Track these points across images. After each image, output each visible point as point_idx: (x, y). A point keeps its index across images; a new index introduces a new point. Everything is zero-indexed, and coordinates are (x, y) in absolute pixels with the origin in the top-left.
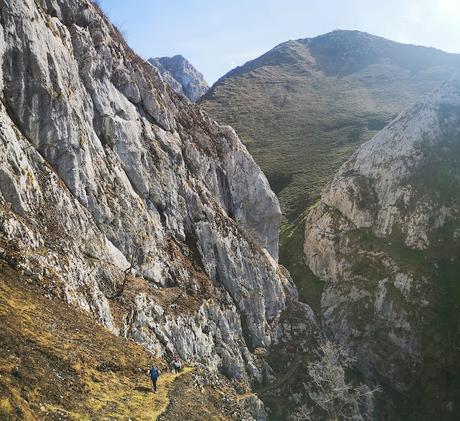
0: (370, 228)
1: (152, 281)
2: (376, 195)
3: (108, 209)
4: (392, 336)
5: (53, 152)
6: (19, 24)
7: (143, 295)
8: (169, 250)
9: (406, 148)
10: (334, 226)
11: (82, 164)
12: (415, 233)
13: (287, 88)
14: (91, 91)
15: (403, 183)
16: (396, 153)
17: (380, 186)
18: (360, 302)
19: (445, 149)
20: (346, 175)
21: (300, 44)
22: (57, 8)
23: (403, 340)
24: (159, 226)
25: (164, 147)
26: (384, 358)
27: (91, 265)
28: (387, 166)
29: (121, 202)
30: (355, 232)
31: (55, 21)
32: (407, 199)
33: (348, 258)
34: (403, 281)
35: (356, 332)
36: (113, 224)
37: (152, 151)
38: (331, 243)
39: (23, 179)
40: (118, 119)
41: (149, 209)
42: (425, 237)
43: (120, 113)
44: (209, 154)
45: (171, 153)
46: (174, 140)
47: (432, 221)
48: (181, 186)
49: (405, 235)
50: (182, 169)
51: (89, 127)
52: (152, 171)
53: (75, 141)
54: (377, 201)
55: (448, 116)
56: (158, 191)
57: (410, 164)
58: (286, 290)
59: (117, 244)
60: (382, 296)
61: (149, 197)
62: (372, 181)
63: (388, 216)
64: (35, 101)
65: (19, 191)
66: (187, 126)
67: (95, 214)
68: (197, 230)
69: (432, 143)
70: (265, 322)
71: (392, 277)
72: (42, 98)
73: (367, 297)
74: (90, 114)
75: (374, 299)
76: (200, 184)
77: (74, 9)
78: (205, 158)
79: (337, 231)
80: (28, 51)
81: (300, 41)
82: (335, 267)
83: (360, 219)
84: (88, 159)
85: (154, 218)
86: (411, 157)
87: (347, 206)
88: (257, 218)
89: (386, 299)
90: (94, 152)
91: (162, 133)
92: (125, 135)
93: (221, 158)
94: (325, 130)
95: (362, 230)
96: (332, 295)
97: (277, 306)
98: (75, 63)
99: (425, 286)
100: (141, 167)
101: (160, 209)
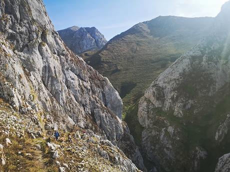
0: (161, 107)
1: (81, 127)
2: (164, 94)
3: (69, 107)
4: (165, 150)
5: (54, 93)
6: (47, 59)
7: (78, 131)
8: (86, 118)
9: (176, 76)
10: (148, 106)
11: (62, 95)
12: (178, 110)
13: (137, 44)
14: (65, 74)
15: (174, 90)
16: (173, 78)
17: (166, 90)
18: (155, 136)
19: (193, 75)
20: (153, 86)
21: (144, 24)
22: (56, 52)
23: (169, 152)
24: (83, 111)
25: (85, 87)
26: (162, 158)
27: (64, 124)
28: (169, 83)
29: (72, 105)
30: (155, 109)
31: (56, 55)
32: (175, 96)
33: (152, 119)
34: (171, 129)
35: (153, 147)
36: (70, 111)
37: (82, 89)
38: (146, 113)
39: (48, 102)
40: (72, 81)
41: (80, 106)
42: (181, 112)
43: (73, 79)
44: (99, 87)
45: (87, 89)
46: (88, 85)
47: (185, 106)
48: (90, 98)
49: (174, 111)
50: (91, 93)
51: (64, 84)
52: (82, 95)
53: (60, 89)
54: (164, 97)
55: (195, 61)
56: (83, 101)
57: (177, 82)
58: (124, 129)
59: (71, 117)
60: (163, 134)
61: (80, 103)
62: (163, 89)
63: (168, 103)
64: (50, 79)
65: (47, 106)
66: (92, 79)
67: (65, 109)
68: (95, 111)
69: (187, 73)
70: (116, 140)
71: (167, 127)
72: (52, 78)
73: (158, 134)
74: (64, 81)
75: (160, 135)
76: (96, 97)
77: (61, 52)
78: (98, 88)
79: (148, 108)
80: (49, 66)
81: (144, 22)
82: (147, 122)
83: (157, 104)
84: (64, 94)
85: (82, 109)
86: (178, 79)
87: (152, 99)
88: (115, 106)
89: (164, 136)
90: (65, 91)
91: (85, 83)
92: (74, 85)
93: (103, 88)
94: (152, 63)
95: (158, 108)
96: (146, 133)
97: (120, 135)
98: (61, 67)
99: (178, 132)
100: (78, 94)
101: (84, 106)
